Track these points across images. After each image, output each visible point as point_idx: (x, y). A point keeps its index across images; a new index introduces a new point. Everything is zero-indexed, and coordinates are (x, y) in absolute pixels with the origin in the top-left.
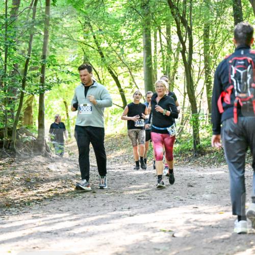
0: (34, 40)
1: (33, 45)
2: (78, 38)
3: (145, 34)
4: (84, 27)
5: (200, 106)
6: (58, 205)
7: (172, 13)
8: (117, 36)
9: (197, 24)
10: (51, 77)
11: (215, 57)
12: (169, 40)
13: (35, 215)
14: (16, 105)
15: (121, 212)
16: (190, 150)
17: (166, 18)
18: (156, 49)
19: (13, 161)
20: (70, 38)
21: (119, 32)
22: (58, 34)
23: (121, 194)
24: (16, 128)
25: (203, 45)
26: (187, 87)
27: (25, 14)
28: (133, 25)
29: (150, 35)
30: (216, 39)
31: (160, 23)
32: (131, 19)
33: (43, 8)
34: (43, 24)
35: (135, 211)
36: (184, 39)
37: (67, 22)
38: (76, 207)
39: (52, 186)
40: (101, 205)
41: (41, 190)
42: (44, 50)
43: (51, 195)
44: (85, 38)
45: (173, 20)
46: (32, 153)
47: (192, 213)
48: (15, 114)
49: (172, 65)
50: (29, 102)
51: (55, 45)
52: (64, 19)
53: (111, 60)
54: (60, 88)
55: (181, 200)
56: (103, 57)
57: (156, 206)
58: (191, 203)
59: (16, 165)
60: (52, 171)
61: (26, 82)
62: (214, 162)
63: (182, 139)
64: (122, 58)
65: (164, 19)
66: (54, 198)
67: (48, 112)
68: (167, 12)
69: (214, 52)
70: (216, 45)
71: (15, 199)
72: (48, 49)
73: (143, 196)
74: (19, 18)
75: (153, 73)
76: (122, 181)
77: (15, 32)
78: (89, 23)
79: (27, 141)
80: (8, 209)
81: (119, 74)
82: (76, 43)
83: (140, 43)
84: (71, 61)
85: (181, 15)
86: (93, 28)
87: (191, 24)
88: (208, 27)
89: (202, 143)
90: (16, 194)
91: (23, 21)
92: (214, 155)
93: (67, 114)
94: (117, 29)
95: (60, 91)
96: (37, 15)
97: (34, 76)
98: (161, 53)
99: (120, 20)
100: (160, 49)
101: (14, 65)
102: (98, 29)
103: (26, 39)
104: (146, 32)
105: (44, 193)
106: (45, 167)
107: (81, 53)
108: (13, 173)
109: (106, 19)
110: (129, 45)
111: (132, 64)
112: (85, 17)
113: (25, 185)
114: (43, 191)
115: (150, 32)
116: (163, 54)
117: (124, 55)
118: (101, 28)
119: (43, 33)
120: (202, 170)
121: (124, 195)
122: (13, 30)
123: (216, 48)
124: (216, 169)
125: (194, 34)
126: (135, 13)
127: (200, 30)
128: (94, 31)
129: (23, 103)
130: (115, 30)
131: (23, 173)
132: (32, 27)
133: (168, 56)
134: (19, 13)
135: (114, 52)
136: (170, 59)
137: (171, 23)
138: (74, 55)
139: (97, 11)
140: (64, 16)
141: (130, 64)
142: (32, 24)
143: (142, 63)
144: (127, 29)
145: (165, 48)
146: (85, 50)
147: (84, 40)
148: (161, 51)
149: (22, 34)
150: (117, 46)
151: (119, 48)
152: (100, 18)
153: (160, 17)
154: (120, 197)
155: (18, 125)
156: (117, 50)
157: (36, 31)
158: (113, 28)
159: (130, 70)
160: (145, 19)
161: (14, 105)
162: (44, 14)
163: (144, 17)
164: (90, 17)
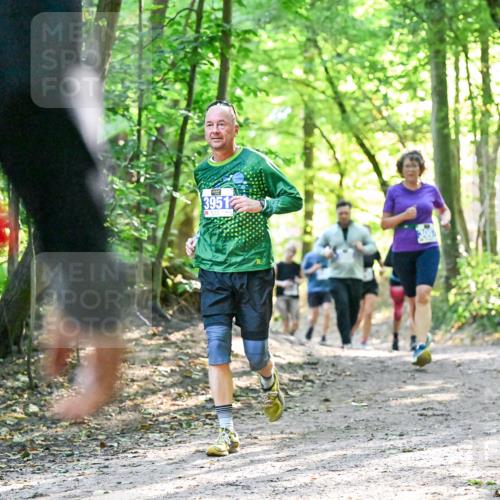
0: (198, 78)
1: (197, 88)
2: (291, 73)
3: (434, 61)
4: (303, 49)
6: (251, 427)
7: (493, 16)
8: (374, 67)
12: (486, 75)
14: (161, 215)
15: (386, 444)
17: (481, 27)
18: (457, 96)
19: (154, 335)
20: (275, 73)
21: (377, 57)
22: (248, 65)
23: (385, 404)
24: (160, 263)
27: (179, 24)
28: (409, 44)
29: (444, 64)
31: (467, 37)
32: (405, 31)
33: (219, 10)
34: (217, 44)
35: (415, 440)
37: (269, 37)
38: (288, 431)
40: (342, 427)
44: (306, 72)
45: (495, 32)
46: (196, 316)
48: (160, 233)
49: (493, 129)
50: (188, 209)
51: (242, 88)
52: (260, 32)
53: (361, 119)
56: (343, 111)
57: (459, 429)
59: (162, 342)
61: (183, 166)
64: (385, 114)
65: (476, 31)
66: (242, 412)
68: (482, 15)
71: (158, 416)
73: (432, 409)
74: (167, 31)
75: (452, 147)
76: (386, 376)
77: (159, 62)
78: (315, 41)
79: (185, 291)
80: (145, 436)
81: (380, 149)
82: (288, 84)
83: (421, 83)
84: (276, 123)
86: (323, 51)
90: (162, 404)
91: (174, 38)
94: (373, 51)
96: (205, 26)
97: (200, 153)
98: (469, 102)
99: (381, 34)
100: (468, 94)
101: (157, 129)
102: (334, 53)
103: (181, 77)
104: (436, 57)
107: (298, 105)
108: (156, 359)
109: (352, 32)
110: (400, 87)
111: (407, 127)
112: (307, 28)
113: (180, 384)
115: (444, 57)
117: (389, 108)
118: (340, 49)
119: (217, 63)
121: (390, 407)
122: (156, 57)
126: (413, 17)
128: (326, 57)
129: (176, 212)
130: (370, 55)
131: (176, 358)
132: (195, 49)
133: (483, 109)
134: (167, 21)
135: (367, 101)
136: (487, 115)
137: (490, 38)
138: (283, 108)
139: (332, 14)
140: (263, 25)
141: (403, 126)
142: (194, 44)
143: (429, 124)
144: (397, 52)
145: (477, 92)
146: (306, 98)
147: (304, 76)
148: (471, 98)
149: (173, 65)
150: (374, 89)
151: (378, 94)
152: (337, 30)
153: (468, 26)
154: (382, 410)
155: (165, 257)
156: (374, 97)
157: (203, 59)
158: (366, 51)
159: (402, 140)
160: (435, 30)
161: (157, 216)
162: (220, 22)
163: (432, 26)
164: (316, 27)
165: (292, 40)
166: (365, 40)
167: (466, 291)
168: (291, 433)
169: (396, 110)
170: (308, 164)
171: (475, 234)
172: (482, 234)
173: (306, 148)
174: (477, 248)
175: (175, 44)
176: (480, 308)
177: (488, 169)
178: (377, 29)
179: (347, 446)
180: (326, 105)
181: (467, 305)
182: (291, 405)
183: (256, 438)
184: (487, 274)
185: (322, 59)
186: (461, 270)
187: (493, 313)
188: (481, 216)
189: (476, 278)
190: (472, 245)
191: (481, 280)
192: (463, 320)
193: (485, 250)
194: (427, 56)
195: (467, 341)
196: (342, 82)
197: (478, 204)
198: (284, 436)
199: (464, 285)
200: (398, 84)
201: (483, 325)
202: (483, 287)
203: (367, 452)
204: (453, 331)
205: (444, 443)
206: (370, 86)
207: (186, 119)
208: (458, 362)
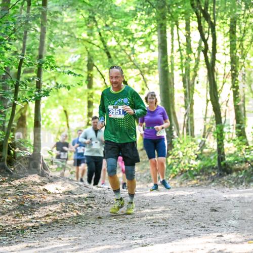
0: (29, 39)
1: (28, 44)
2: (81, 35)
3: (159, 30)
4: (87, 22)
5: (225, 116)
6: (58, 233)
7: (192, 5)
8: (127, 33)
9: (222, 18)
10: (48, 82)
11: (243, 57)
12: (188, 38)
13: (29, 245)
14: (7, 114)
15: (132, 242)
16: (213, 168)
17: (186, 11)
18: (172, 49)
19: (3, 181)
20: (71, 36)
21: (128, 27)
22: (56, 31)
23: (132, 220)
24: (7, 141)
25: (229, 43)
26: (210, 93)
27: (18, 7)
28: (146, 20)
29: (165, 32)
30: (244, 36)
31: (178, 16)
34: (39, 19)
35: (149, 240)
36: (206, 37)
37: (68, 15)
39: (50, 211)
40: (109, 233)
41: (36, 215)
42: (41, 49)
43: (49, 221)
44: (88, 35)
45: (193, 14)
46: (27, 171)
47: (215, 242)
48: (7, 125)
49: (192, 67)
50: (23, 111)
51: (54, 43)
52: (64, 13)
53: (119, 61)
54: (60, 95)
55: (202, 227)
56: (110, 57)
57: (173, 234)
58: (215, 230)
59: (8, 185)
60: (49, 193)
61: (20, 87)
62: (242, 182)
63: (204, 155)
64: (132, 58)
65: (183, 13)
66: (52, 225)
67: (45, 123)
68: (186, 5)
69: (242, 51)
70: (245, 43)
71: (6, 226)
72: (45, 48)
73: (158, 222)
74: (11, 11)
75: (170, 77)
77: (6, 29)
78: (94, 18)
79: (21, 157)
81: (130, 78)
82: (79, 41)
83: (152, 41)
84: (72, 63)
85: (203, 8)
86: (98, 23)
87: (214, 19)
88: (235, 22)
89: (227, 159)
90: (7, 220)
91: (15, 15)
92: (241, 174)
93: (68, 125)
94: (126, 24)
95: (60, 98)
96: (32, 8)
97: (29, 80)
98: (179, 52)
99: (130, 14)
100: (178, 48)
101: (5, 68)
102: (104, 25)
103: (19, 37)
104: (161, 27)
105: (40, 218)
106: (41, 188)
107: (84, 53)
108: (4, 195)
109: (114, 13)
110: (142, 43)
111: (146, 66)
112: (89, 10)
113: (18, 209)
114: (40, 216)
115: (165, 28)
116: (181, 53)
117: (134, 55)
118: (108, 23)
119: (39, 29)
120: (228, 191)
121: (135, 221)
122: (5, 26)
123: (245, 47)
124: (245, 190)
125: (218, 30)
126: (148, 5)
127: (225, 25)
128: (100, 27)
129: (16, 112)
130: (124, 26)
131: (15, 194)
132: (27, 22)
133: (187, 56)
134: (11, 6)
135: (123, 51)
136: (189, 60)
137: (191, 18)
138: (76, 55)
139: (103, 3)
140: (64, 9)
141: (142, 65)
142: (26, 19)
143: (156, 65)
144: (139, 24)
145: (183, 47)
146: (88, 49)
147: (87, 37)
148: (180, 50)
149: (14, 30)
150: (127, 44)
151: (129, 47)
152: (106, 12)
153: (178, 10)
154: (130, 223)
155: (10, 138)
156: (127, 49)
157: (31, 27)
158: (122, 24)
159: (142, 73)
160: (160, 13)
161: (5, 115)
162: (41, 7)
163: (159, 11)
164: (94, 10)
165: (81, 17)
166: (121, 18)
167: (177, 157)
168: (80, 236)
169: (138, 57)
170: (90, 86)
171: (182, 125)
172: (186, 125)
173: (88, 77)
174: (183, 133)
175: (16, 19)
176: (185, 167)
177: (189, 89)
178: (128, 11)
179: (111, 243)
180: (99, 53)
181: (178, 165)
182: (80, 220)
183: (60, 239)
184: (189, 148)
185: (98, 28)
186: (175, 146)
187: (192, 169)
188: (185, 116)
189: (183, 150)
190: (181, 132)
191: (185, 151)
192: (176, 173)
193: (188, 135)
194: (156, 27)
195: (178, 185)
196: (109, 41)
197: (184, 109)
198: (76, 238)
199: (176, 154)
200: (139, 42)
201: (187, 176)
202: (186, 155)
203: (122, 247)
204: (170, 179)
205: (164, 241)
206: (124, 43)
207: (22, 61)
208: (173, 196)
